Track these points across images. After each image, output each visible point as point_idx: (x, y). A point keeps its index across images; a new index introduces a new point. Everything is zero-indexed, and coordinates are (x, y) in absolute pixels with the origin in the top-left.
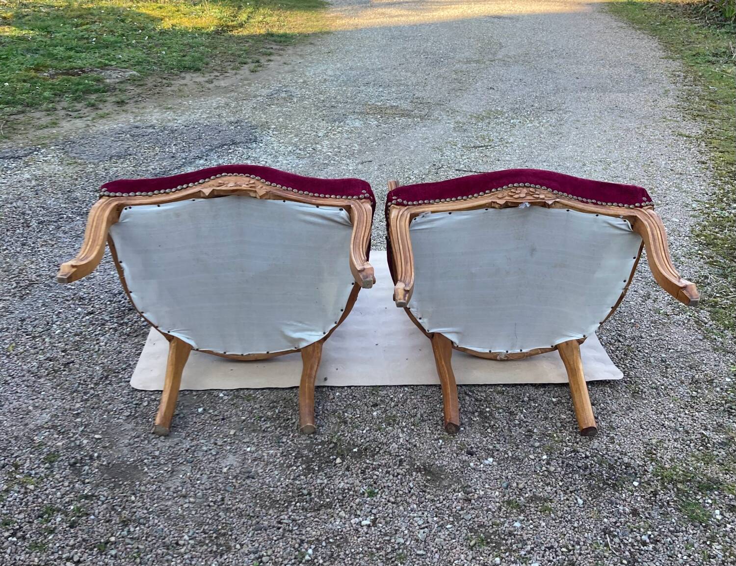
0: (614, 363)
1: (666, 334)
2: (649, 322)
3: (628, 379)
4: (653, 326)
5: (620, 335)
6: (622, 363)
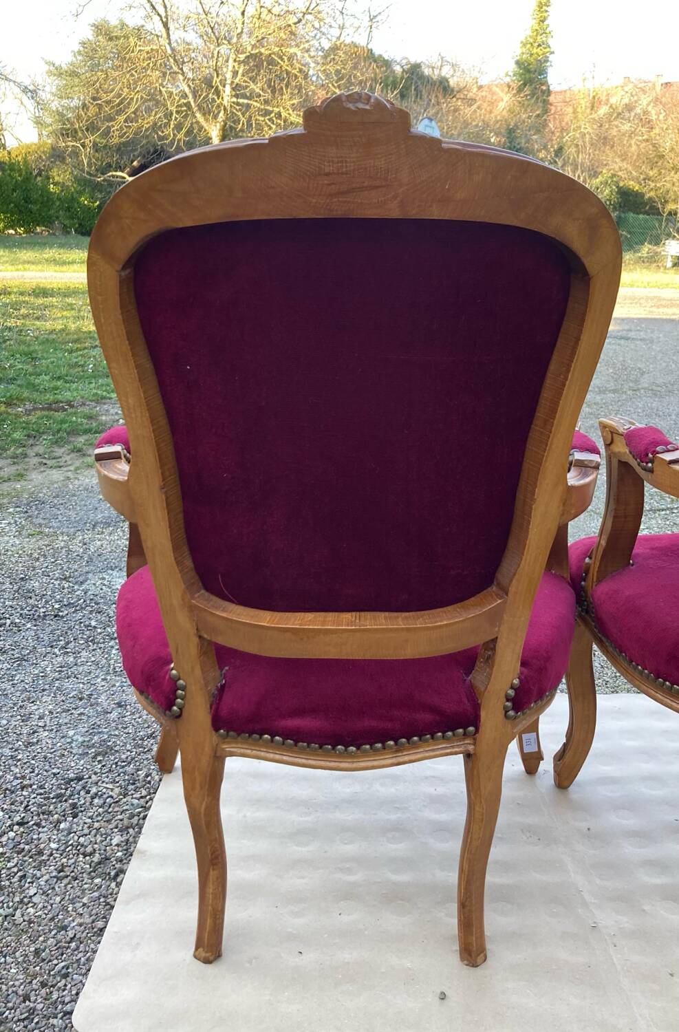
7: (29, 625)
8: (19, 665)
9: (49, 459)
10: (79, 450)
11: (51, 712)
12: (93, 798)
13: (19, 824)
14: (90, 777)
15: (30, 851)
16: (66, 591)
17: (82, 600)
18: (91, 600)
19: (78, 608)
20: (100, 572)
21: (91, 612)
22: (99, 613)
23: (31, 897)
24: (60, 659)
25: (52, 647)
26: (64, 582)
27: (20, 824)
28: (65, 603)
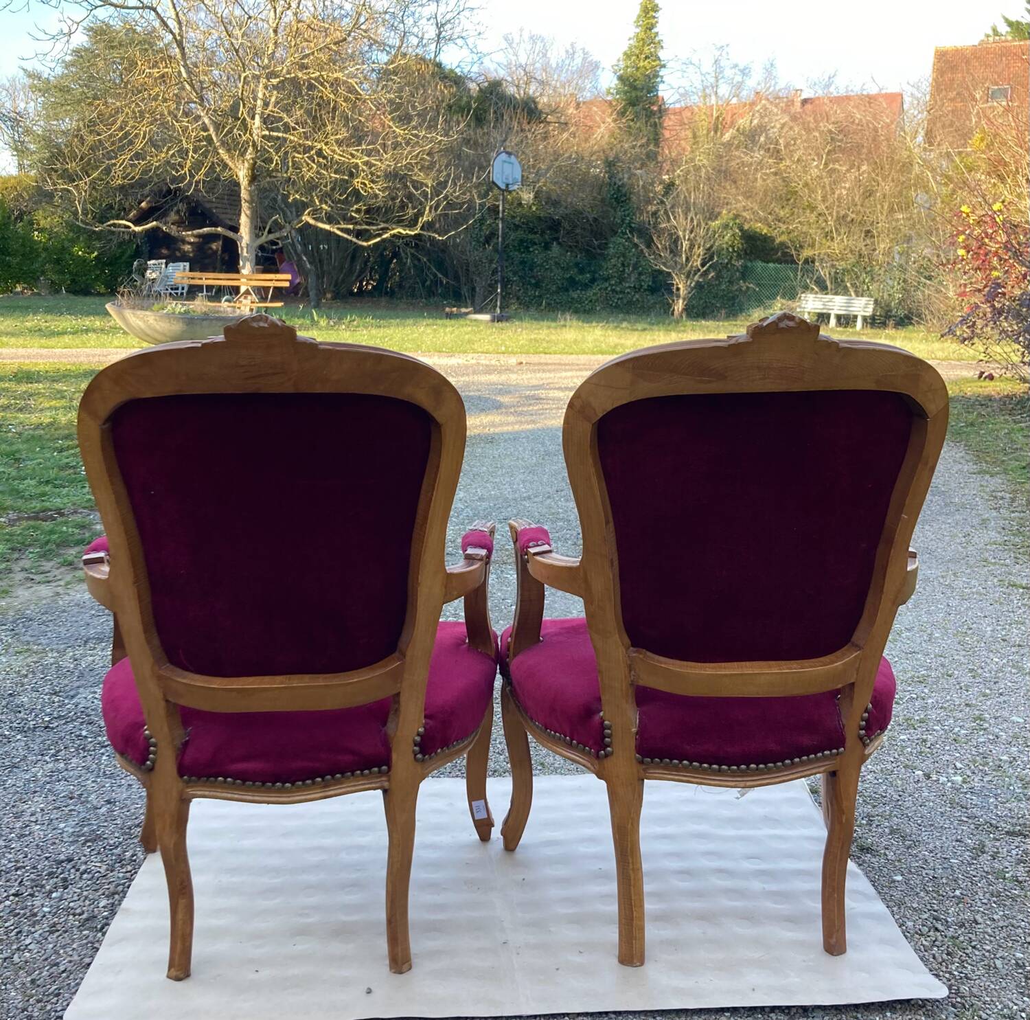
0: (931, 971)
1: (1021, 916)
2: (987, 895)
3: (959, 1000)
4: (995, 902)
5: (937, 919)
6: (944, 969)
7: (19, 737)
8: (10, 772)
9: (36, 574)
10: (70, 564)
11: (42, 810)
12: (82, 874)
13: (13, 895)
14: (80, 859)
15: (25, 914)
16: (56, 704)
17: (73, 713)
18: (82, 712)
19: (68, 720)
20: (91, 686)
21: (82, 723)
22: (90, 724)
23: (27, 946)
24: (50, 765)
25: (42, 755)
26: (54, 697)
27: (15, 895)
28: (55, 716)
